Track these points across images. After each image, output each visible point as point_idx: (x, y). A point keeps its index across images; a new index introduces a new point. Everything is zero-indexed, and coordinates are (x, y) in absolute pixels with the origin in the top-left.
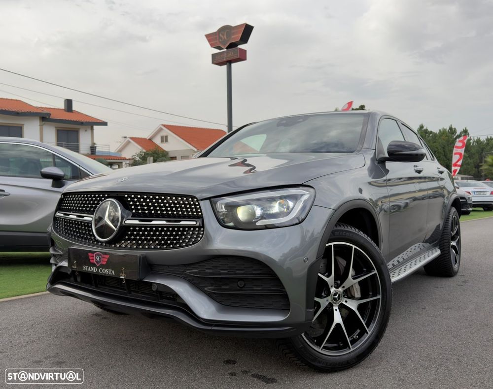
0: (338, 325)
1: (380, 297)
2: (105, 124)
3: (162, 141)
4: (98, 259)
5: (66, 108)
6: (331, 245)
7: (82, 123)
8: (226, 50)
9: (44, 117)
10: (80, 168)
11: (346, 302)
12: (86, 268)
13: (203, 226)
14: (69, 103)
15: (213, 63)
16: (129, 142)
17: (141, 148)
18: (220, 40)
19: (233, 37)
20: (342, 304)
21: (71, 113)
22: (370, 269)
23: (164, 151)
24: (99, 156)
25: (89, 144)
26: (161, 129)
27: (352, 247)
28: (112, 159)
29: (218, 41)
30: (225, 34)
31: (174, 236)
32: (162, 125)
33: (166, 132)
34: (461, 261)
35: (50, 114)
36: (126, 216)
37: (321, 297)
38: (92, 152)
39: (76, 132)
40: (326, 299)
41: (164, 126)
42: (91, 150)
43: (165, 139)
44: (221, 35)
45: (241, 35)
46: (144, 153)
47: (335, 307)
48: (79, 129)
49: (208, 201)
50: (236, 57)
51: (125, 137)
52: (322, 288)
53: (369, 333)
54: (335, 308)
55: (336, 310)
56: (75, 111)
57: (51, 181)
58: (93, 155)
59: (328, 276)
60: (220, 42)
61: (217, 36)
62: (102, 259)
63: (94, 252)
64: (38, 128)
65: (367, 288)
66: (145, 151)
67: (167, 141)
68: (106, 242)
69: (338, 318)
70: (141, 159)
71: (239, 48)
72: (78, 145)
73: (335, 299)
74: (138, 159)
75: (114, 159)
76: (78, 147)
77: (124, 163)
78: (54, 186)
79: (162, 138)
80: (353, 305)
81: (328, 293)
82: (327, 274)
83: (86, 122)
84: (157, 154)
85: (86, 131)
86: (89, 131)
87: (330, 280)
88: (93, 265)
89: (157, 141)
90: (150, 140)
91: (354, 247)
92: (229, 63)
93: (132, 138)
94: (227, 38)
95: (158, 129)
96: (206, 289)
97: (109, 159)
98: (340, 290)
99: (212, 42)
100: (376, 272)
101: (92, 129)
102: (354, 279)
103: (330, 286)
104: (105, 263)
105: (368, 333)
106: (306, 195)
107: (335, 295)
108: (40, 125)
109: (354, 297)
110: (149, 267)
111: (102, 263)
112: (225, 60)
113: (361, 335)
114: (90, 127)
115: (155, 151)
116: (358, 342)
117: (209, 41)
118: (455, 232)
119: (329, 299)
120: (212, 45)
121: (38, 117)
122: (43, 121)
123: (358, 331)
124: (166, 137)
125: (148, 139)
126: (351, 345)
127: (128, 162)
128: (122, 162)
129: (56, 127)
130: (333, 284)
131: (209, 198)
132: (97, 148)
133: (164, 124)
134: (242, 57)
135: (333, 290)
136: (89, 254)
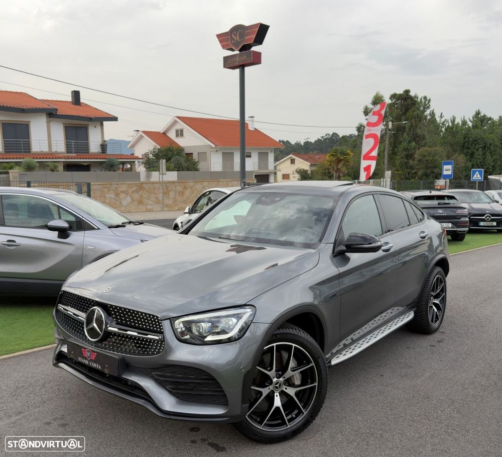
0: (278, 408)
1: (316, 384)
2: (115, 119)
3: (177, 136)
4: (89, 354)
5: (74, 101)
6: (274, 346)
7: (90, 119)
8: (238, 52)
9: (51, 113)
10: (83, 219)
11: (286, 389)
12: (80, 359)
13: (164, 341)
14: (76, 94)
15: (225, 67)
16: (141, 137)
17: (154, 144)
18: (233, 42)
19: (246, 38)
20: (282, 390)
21: (79, 106)
22: (309, 362)
23: (180, 146)
24: (110, 155)
25: (100, 141)
26: (175, 122)
27: (292, 346)
28: (123, 159)
29: (229, 42)
30: (238, 34)
31: (143, 345)
32: (177, 117)
33: (181, 125)
34: (444, 316)
35: (57, 110)
36: (109, 323)
37: (264, 386)
38: (102, 150)
39: (85, 129)
40: (268, 388)
41: (179, 118)
42: (102, 148)
43: (180, 133)
44: (233, 35)
45: (255, 36)
46: (159, 149)
47: (277, 394)
48: (88, 125)
49: (169, 320)
50: (249, 62)
51: (137, 131)
52: (265, 381)
53: (305, 413)
54: (275, 394)
55: (277, 396)
56: (83, 103)
57: (57, 233)
58: (103, 154)
59: (270, 371)
60: (233, 44)
61: (229, 37)
62: (92, 356)
63: (85, 349)
64: (45, 124)
65: (307, 377)
66: (159, 147)
67: (182, 135)
68: (95, 342)
69: (278, 402)
70: (154, 156)
71: (253, 51)
72: (88, 143)
73: (276, 387)
74: (151, 156)
75: (126, 159)
76: (88, 145)
77: (136, 162)
78: (59, 237)
79: (177, 131)
80: (291, 391)
81: (271, 383)
82: (269, 368)
83: (95, 118)
84: (171, 151)
85: (95, 127)
86: (99, 128)
87: (272, 373)
88: (86, 359)
89: (172, 135)
90: (164, 133)
91: (294, 345)
92: (242, 67)
93: (144, 132)
94: (240, 39)
95: (173, 121)
96: (167, 387)
97: (121, 159)
98: (281, 379)
99: (224, 43)
100: (313, 364)
101: (102, 125)
102: (293, 371)
103: (272, 377)
104: (94, 359)
105: (303, 413)
106: (248, 312)
107: (277, 384)
108: (47, 122)
109: (294, 384)
110: (126, 366)
111: (91, 358)
112: (237, 64)
113: (297, 415)
114: (99, 123)
115: (169, 148)
116: (295, 420)
117: (221, 42)
118: (438, 291)
119: (271, 387)
120: (224, 47)
121: (45, 114)
122: (50, 117)
123: (296, 412)
124: (182, 131)
125: (162, 132)
126: (289, 423)
127: (141, 161)
128: (134, 162)
129: (63, 124)
130: (275, 376)
131: (169, 319)
132: (108, 145)
133: (178, 116)
134: (256, 59)
135: (275, 380)
136: (83, 349)
